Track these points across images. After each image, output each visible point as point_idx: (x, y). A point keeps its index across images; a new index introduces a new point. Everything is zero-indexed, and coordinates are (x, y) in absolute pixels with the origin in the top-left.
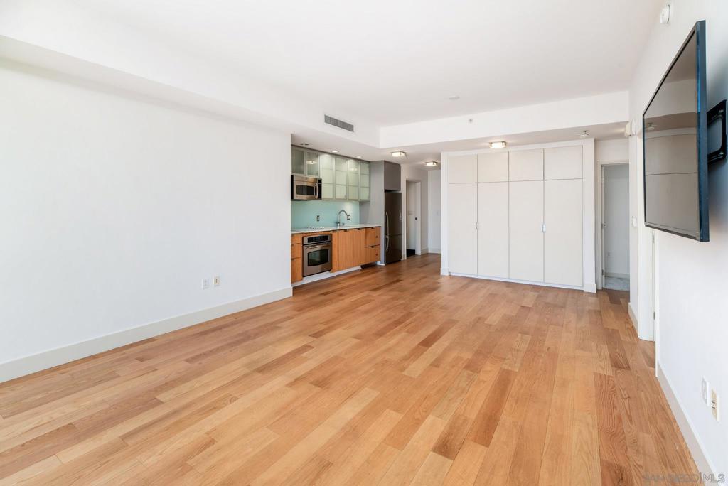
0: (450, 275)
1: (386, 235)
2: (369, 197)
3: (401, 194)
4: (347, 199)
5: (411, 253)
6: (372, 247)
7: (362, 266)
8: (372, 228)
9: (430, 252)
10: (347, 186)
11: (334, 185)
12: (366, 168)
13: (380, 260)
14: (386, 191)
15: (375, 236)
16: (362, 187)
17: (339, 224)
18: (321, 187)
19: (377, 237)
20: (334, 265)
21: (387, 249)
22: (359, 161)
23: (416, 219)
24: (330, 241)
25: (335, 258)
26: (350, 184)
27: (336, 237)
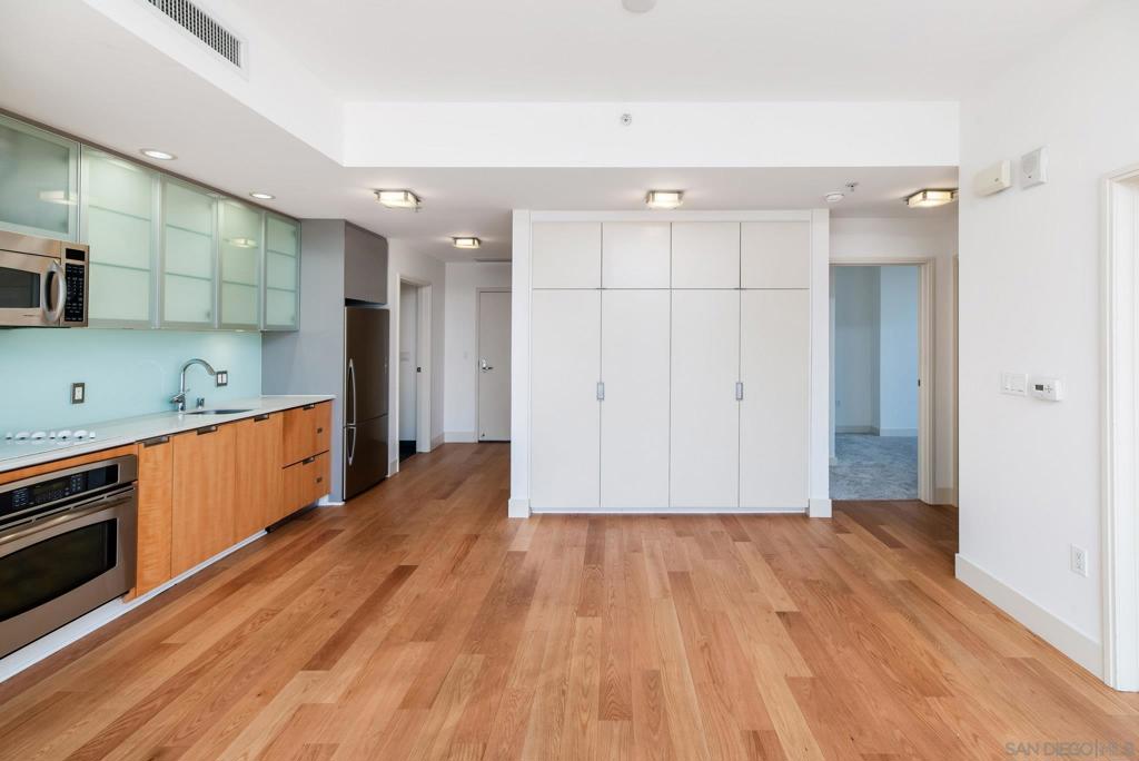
0: (532, 516)
1: (349, 419)
2: (297, 317)
3: (388, 311)
4: (216, 325)
5: (408, 448)
6: (306, 461)
7: (268, 529)
8: (306, 407)
10: (219, 283)
12: (284, 239)
13: (328, 492)
14: (348, 302)
15: (314, 428)
16: (270, 288)
17: (181, 404)
18: (83, 277)
19: (320, 430)
20: (147, 566)
21: (351, 459)
22: (264, 212)
23: (419, 370)
24: (129, 483)
25: (151, 541)
26: (226, 277)
27: (156, 463)
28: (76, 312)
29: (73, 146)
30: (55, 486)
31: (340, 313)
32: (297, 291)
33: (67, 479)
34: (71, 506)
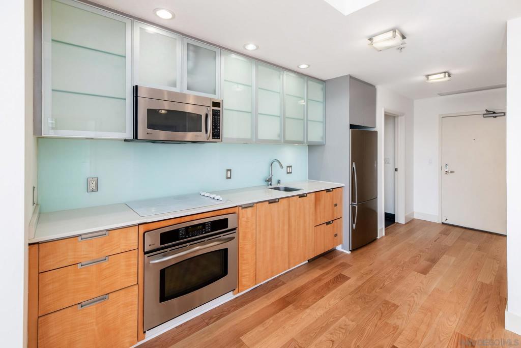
1: (353, 200)
2: (324, 137)
3: (376, 132)
4: (283, 141)
5: (390, 219)
6: (328, 223)
7: (308, 261)
8: (328, 191)
9: (416, 217)
10: (283, 118)
11: (254, 115)
12: (317, 91)
13: (341, 243)
14: (352, 127)
15: (333, 202)
16: (310, 121)
17: (270, 182)
18: (220, 116)
19: (336, 205)
20: (244, 276)
21: (354, 225)
22: (306, 78)
23: (396, 170)
24: (234, 229)
25: (245, 262)
26: (287, 115)
27: (247, 218)
28: (216, 134)
29: (217, 50)
30: (198, 227)
31: (347, 134)
32: (324, 122)
33: (204, 225)
34: (206, 239)
